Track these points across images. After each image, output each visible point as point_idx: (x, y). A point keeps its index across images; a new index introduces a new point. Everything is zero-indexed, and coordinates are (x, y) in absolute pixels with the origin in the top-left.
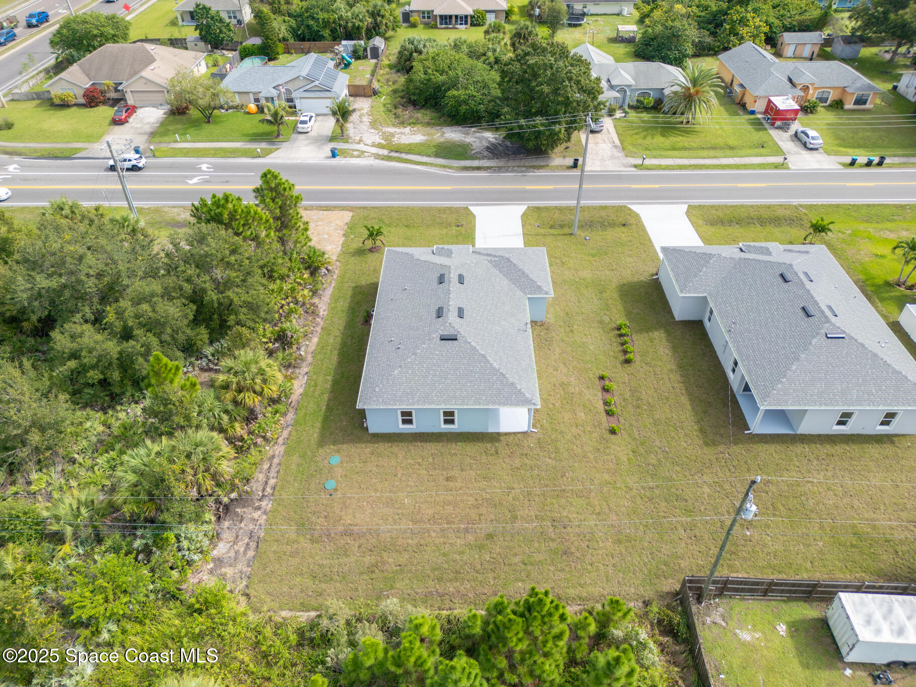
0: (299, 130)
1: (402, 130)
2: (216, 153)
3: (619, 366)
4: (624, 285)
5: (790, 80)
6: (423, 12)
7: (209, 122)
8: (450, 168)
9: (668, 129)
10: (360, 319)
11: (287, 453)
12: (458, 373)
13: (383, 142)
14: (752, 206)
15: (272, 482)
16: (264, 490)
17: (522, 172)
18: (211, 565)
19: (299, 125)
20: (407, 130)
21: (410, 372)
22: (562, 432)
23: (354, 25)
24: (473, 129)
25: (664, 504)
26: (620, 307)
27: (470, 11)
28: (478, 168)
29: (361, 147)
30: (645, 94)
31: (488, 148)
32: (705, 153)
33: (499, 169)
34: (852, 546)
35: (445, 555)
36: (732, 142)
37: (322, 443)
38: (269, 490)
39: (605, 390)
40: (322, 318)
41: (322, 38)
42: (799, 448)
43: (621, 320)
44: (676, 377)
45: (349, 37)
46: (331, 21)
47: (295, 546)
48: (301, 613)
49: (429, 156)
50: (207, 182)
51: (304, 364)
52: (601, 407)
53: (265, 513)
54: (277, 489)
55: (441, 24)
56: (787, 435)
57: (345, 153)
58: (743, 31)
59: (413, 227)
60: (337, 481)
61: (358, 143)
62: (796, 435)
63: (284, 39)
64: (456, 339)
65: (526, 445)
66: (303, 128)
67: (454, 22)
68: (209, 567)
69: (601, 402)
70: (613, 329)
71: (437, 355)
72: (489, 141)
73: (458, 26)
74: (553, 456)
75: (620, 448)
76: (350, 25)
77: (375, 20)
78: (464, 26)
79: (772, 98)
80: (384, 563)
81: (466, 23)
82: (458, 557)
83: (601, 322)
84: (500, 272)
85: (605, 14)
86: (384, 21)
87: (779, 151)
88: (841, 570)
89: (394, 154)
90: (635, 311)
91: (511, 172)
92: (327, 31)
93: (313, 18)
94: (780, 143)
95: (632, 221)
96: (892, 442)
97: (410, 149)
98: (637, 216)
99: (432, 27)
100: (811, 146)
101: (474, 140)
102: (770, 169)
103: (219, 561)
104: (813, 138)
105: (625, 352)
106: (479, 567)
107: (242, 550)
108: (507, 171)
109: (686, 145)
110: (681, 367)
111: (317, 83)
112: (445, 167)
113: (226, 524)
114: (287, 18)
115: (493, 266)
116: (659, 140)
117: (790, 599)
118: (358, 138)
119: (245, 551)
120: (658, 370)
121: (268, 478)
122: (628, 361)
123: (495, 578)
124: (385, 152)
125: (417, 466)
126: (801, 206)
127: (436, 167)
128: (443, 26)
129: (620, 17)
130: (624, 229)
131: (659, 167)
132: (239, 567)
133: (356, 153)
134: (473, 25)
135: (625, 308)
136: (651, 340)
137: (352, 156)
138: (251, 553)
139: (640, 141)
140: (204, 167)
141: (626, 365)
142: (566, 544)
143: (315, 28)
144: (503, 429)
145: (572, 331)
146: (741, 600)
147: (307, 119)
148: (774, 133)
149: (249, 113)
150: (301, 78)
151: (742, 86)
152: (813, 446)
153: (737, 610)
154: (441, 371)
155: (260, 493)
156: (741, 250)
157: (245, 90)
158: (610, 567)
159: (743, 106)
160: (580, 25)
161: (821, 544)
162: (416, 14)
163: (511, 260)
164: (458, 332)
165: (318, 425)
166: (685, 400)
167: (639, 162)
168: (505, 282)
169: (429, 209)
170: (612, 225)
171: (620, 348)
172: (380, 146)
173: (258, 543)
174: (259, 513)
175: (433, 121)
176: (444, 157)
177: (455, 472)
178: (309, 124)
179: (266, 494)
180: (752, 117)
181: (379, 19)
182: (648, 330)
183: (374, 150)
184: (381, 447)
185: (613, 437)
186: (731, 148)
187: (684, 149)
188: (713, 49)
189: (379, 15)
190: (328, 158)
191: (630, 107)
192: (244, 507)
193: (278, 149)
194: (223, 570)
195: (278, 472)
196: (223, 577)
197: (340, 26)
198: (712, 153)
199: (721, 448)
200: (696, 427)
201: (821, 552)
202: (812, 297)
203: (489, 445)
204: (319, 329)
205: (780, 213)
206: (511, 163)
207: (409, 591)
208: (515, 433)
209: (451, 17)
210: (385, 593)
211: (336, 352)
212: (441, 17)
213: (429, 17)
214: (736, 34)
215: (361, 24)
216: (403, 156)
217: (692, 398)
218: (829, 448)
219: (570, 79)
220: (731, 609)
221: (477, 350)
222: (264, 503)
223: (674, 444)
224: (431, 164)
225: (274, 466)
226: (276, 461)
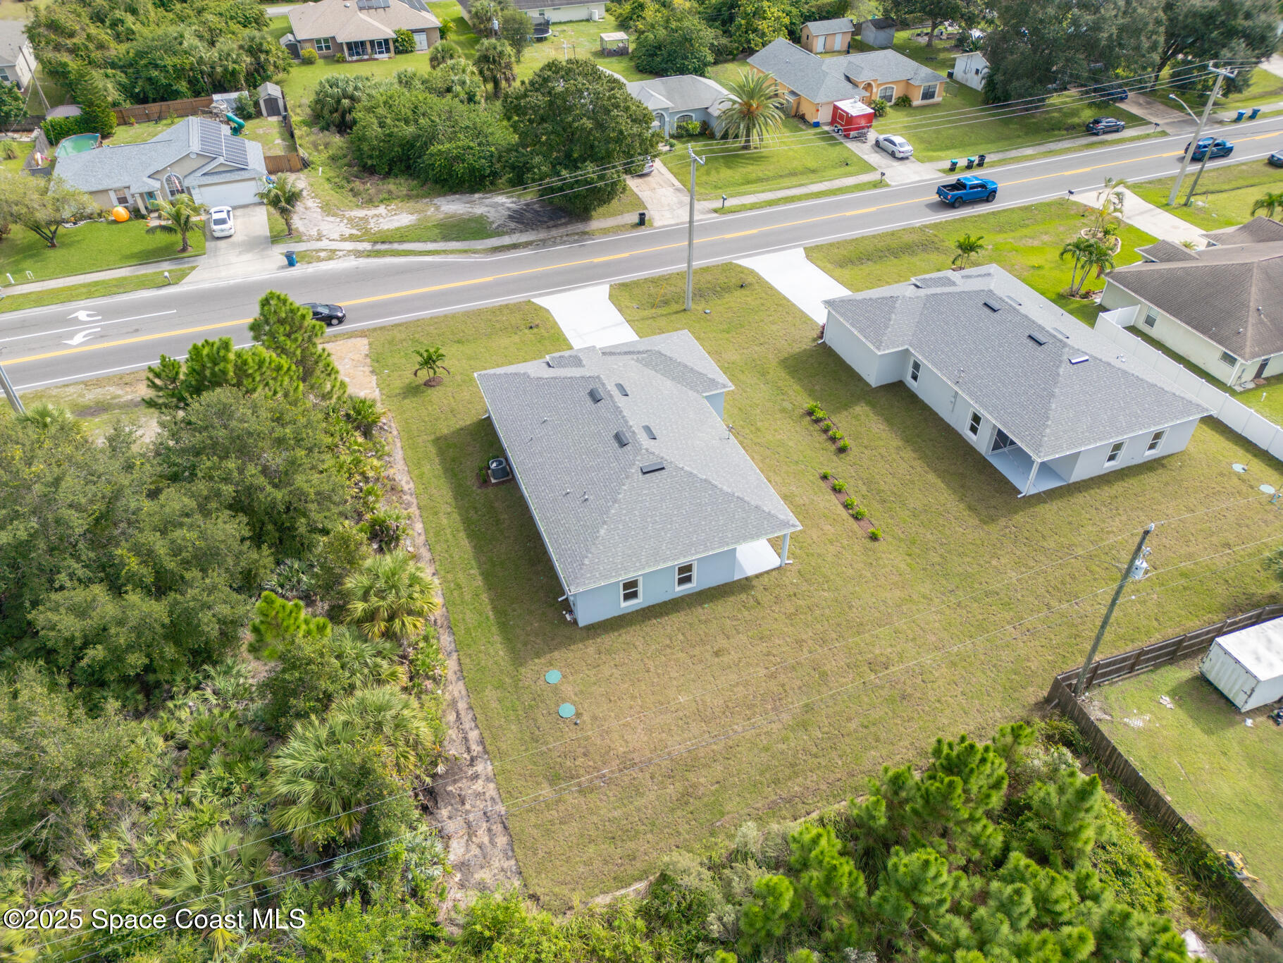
0: (216, 234)
1: (374, 212)
2: (90, 291)
3: (835, 458)
4: (786, 359)
5: (848, 79)
6: (318, 41)
7: (53, 246)
8: (475, 252)
9: (731, 159)
10: (472, 481)
11: (473, 689)
12: (684, 511)
13: (354, 232)
14: (874, 237)
15: (474, 735)
16: (468, 750)
17: (576, 241)
18: (458, 876)
19: (215, 227)
20: (382, 210)
21: (621, 527)
22: (819, 555)
23: (226, 69)
24: (477, 196)
25: (976, 605)
26: (798, 388)
27: (390, 34)
28: (515, 246)
29: (324, 244)
30: (686, 118)
31: (510, 217)
32: (787, 182)
33: (543, 243)
34: (1185, 588)
35: (766, 749)
36: (812, 164)
37: (518, 660)
38: (476, 749)
39: (836, 490)
40: (412, 494)
41: (175, 95)
42: (1080, 499)
43: (809, 403)
44: (908, 454)
45: (220, 87)
46: (188, 67)
47: (561, 808)
48: (623, 891)
49: (435, 241)
50: (101, 337)
52: (844, 513)
53: (488, 779)
54: (488, 742)
55: (351, 55)
56: (1061, 487)
57: (309, 257)
58: (763, 25)
59: (468, 341)
60: (574, 703)
61: (319, 239)
62: (1069, 485)
63: (115, 105)
64: (663, 469)
65: (787, 582)
66: (222, 230)
67: (369, 50)
68: (457, 879)
69: (840, 507)
70: (803, 416)
71: (646, 495)
72: (509, 209)
73: (377, 56)
74: (826, 586)
75: (891, 555)
76: (219, 69)
77: (257, 59)
78: (385, 55)
79: (839, 104)
80: (694, 786)
81: (388, 50)
82: (784, 747)
83: (783, 410)
84: (656, 371)
85: (571, 22)
86: (272, 60)
87: (869, 168)
88: (1187, 618)
89: (379, 247)
90: (817, 388)
91: (561, 244)
92: (184, 84)
93: (156, 66)
94: (865, 157)
95: (750, 279)
96: (1163, 466)
97: (402, 236)
98: (752, 272)
99: (338, 62)
100: (901, 155)
101: (486, 209)
102: (869, 189)
103: (462, 866)
104: (901, 145)
105: (833, 439)
106: (815, 750)
107: (486, 840)
108: (555, 244)
109: (760, 174)
110: (907, 441)
111: (221, 160)
112: (465, 251)
113: (444, 812)
114: (110, 71)
115: (643, 366)
116: (726, 174)
117: (1157, 667)
118: (314, 233)
119: (492, 842)
120: (883, 451)
121: (464, 732)
122: (842, 450)
123: (840, 757)
124: (367, 246)
125: (669, 651)
126: (926, 226)
127: (452, 254)
128: (355, 58)
129: (591, 23)
130: (743, 292)
131: (743, 208)
132: (497, 864)
133: (323, 254)
134: (398, 52)
136: (857, 417)
137: (319, 260)
138: (502, 840)
139: (704, 178)
140: (82, 315)
141: (842, 455)
142: (898, 687)
143: (164, 81)
144: (750, 571)
145: (758, 430)
146: (1110, 685)
147: (224, 215)
148: (852, 146)
149: (115, 222)
150: (194, 156)
151: (793, 93)
152: (1092, 492)
153: (1112, 698)
154: (661, 514)
155: (465, 755)
156: (917, 287)
157: (101, 188)
158: (960, 697)
159: (802, 118)
160: (546, 39)
161: (1155, 596)
162: (308, 45)
163: (663, 352)
164: (662, 458)
165: (498, 639)
166: (932, 477)
167: (718, 204)
168: (669, 383)
169: (479, 313)
170: (727, 289)
171: (825, 437)
172: (352, 238)
173: (503, 823)
174: (480, 782)
175: (414, 192)
176: (457, 239)
177: (722, 642)
178: (230, 223)
179: (475, 754)
180: (818, 130)
181: (263, 57)
182: (846, 407)
183: (349, 246)
184: (607, 640)
185: (876, 544)
186: (813, 171)
187: (760, 180)
188: (731, 53)
189: (261, 51)
190: (283, 267)
191: (672, 136)
192: (455, 782)
193: (193, 268)
194: (477, 876)
195: (475, 719)
196: (482, 887)
197: (202, 72)
198: (794, 180)
199: (1002, 522)
200: (962, 506)
201: (1159, 605)
202: (1034, 322)
203: (743, 596)
204: (414, 510)
205: (907, 238)
206: (554, 232)
207: (746, 811)
208: (767, 572)
209: (363, 43)
211: (462, 535)
212: (349, 45)
213: (328, 48)
214: (755, 31)
215: (237, 67)
216: (396, 246)
217: (941, 474)
218: (1107, 492)
219: (617, 106)
220: (1106, 698)
221: (695, 476)
222: (479, 768)
223: (948, 532)
224: (445, 252)
225: (463, 713)
226: (462, 706)
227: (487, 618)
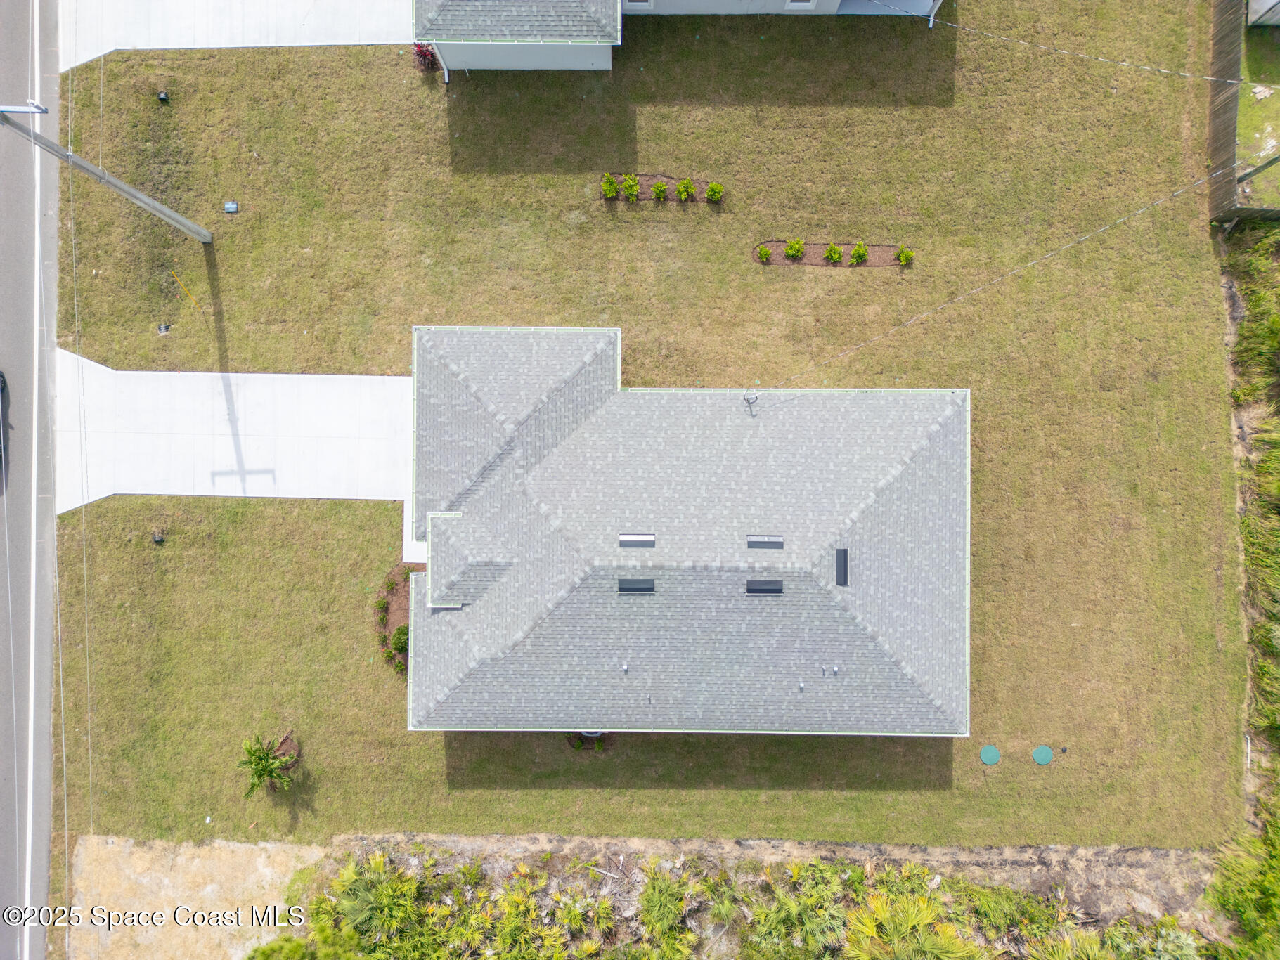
3: (728, 218)
4: (455, 155)
10: (585, 759)
12: (911, 545)
15: (1009, 853)
16: (1030, 864)
18: (1181, 913)
21: (909, 642)
26: (534, 180)
37: (942, 783)
38: (1028, 855)
39: (796, 257)
40: (564, 841)
43: (591, 186)
44: (774, 114)
51: (713, 852)
53: (1072, 852)
54: (1024, 842)
60: (1035, 743)
64: (845, 551)
68: (1183, 916)
69: (835, 270)
70: (612, 211)
71: (876, 591)
75: (942, 257)
83: (585, 231)
84: (555, 445)
90: (557, 149)
103: (1169, 903)
105: (688, 199)
107: (1141, 871)
110: (748, 98)
115: (539, 461)
119: (1143, 866)
120: (750, 144)
121: (1003, 863)
122: (716, 200)
123: (1195, 485)
132: (1171, 868)
135: (538, 170)
138: (1146, 856)
141: (727, 205)
142: (1138, 373)
145: (627, 299)
154: (906, 579)
155: (1035, 869)
163: (522, 416)
164: (831, 546)
165: (891, 795)
166: (837, 114)
170: (161, 131)
171: (674, 207)
173: (1128, 850)
174: (1072, 861)
177: (1017, 544)
179: (1035, 858)
182: (628, 136)
185: (917, 264)
194: (1180, 891)
195: (990, 848)
196: (1192, 889)
199: (960, 80)
200: (905, 111)
210: (1220, 645)
221: (868, 507)
222: (1054, 858)
225: (974, 858)
226: (964, 857)
227: (853, 799)
